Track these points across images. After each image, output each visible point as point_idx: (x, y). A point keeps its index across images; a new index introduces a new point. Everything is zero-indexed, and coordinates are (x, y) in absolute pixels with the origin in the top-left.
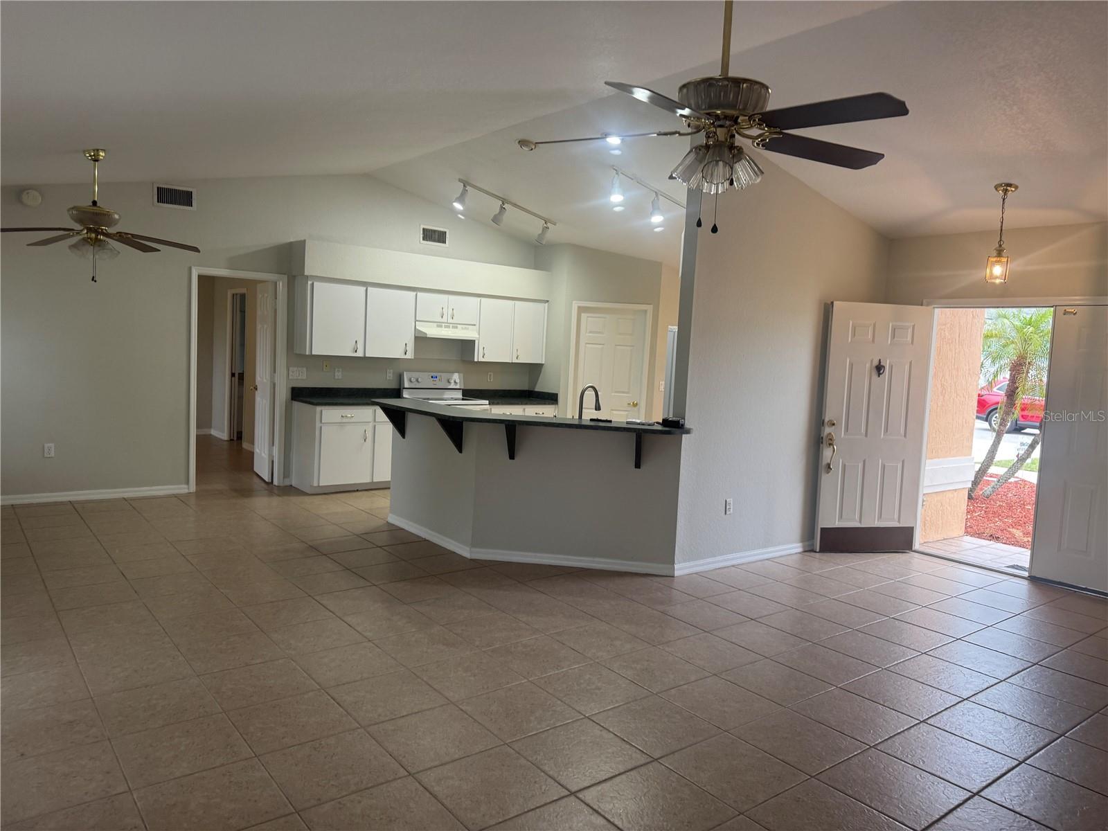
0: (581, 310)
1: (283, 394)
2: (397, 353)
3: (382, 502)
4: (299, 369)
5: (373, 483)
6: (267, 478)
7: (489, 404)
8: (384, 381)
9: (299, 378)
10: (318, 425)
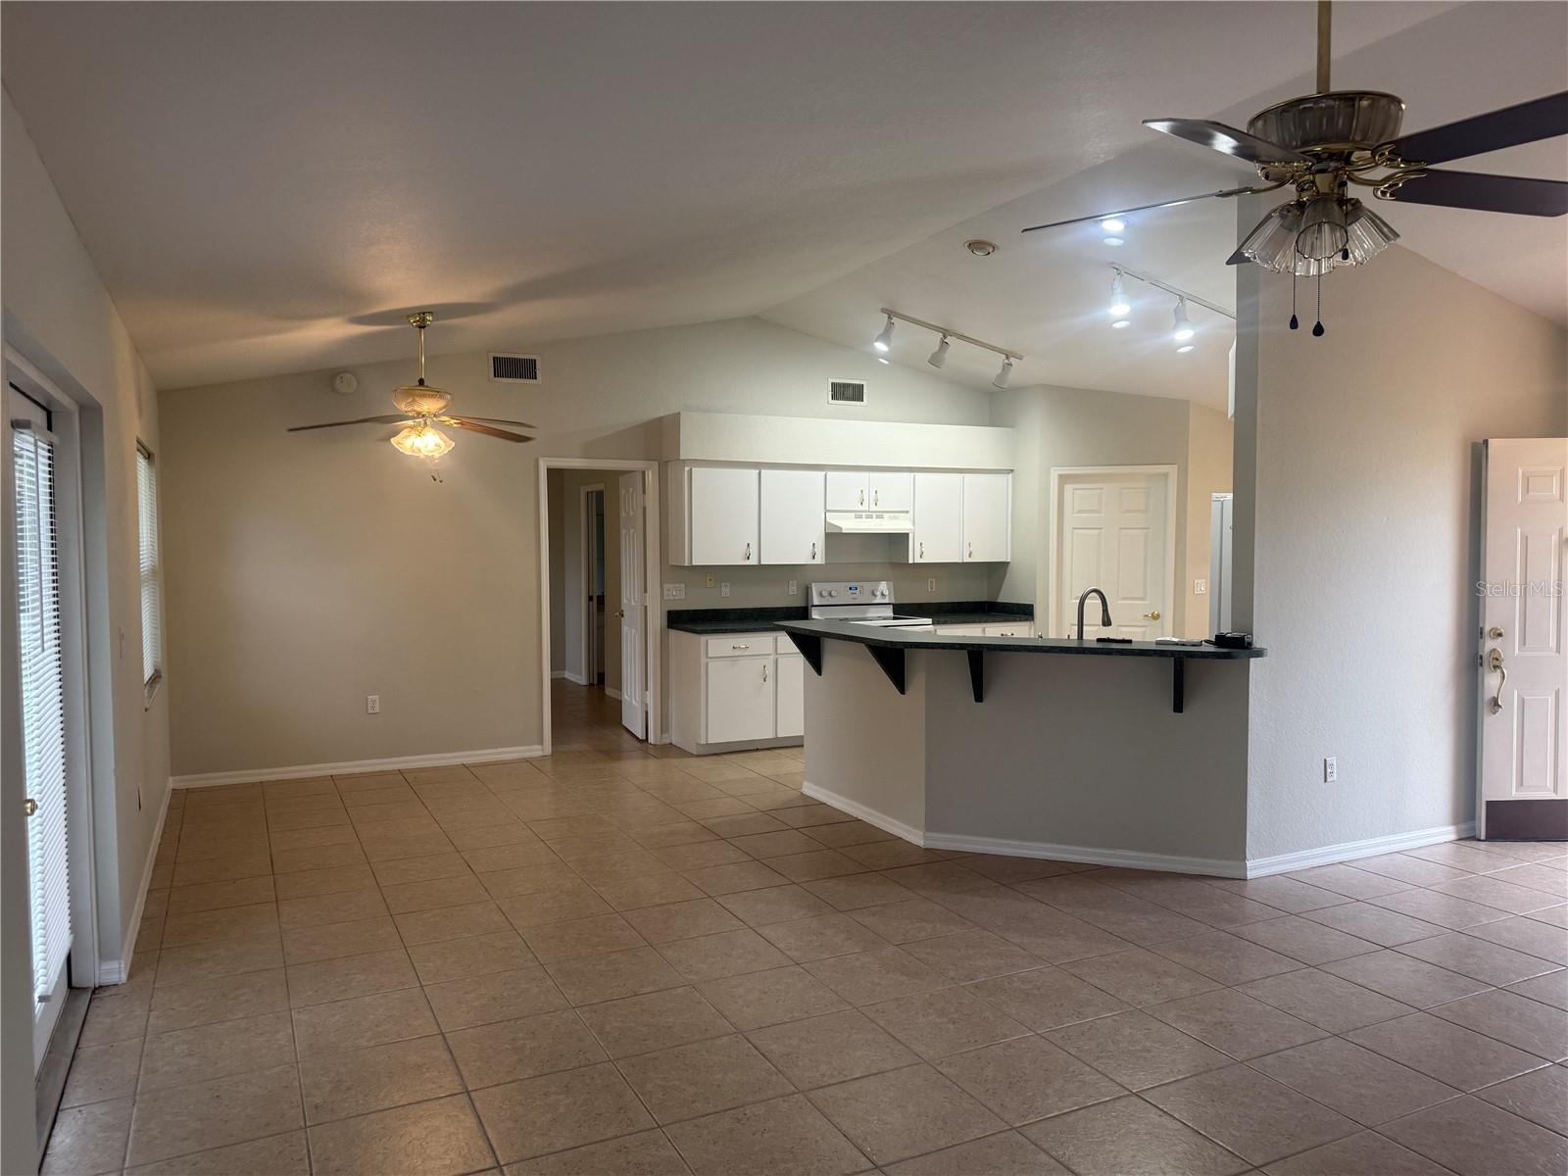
0: (1064, 480)
1: (656, 620)
2: (803, 559)
3: (789, 765)
4: (677, 585)
5: (777, 738)
6: (640, 735)
7: (933, 624)
8: (785, 597)
9: (677, 598)
10: (703, 660)
